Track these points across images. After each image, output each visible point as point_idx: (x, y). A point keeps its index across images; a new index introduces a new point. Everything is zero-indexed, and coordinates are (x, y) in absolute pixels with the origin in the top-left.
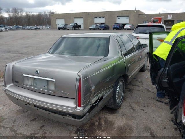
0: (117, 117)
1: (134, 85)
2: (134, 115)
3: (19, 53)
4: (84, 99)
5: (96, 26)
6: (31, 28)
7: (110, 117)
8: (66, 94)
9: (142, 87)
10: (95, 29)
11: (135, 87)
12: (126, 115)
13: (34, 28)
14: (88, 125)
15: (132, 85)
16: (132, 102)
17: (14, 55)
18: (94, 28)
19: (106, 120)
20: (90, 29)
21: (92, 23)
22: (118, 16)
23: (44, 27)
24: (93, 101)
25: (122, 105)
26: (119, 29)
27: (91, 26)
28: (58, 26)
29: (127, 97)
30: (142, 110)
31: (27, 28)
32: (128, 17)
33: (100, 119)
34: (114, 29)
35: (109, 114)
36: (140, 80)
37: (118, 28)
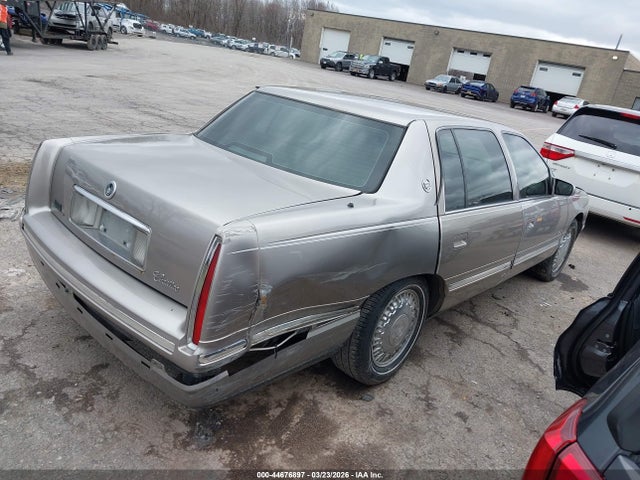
0: (354, 414)
1: (478, 321)
2: (421, 423)
3: (160, 116)
4: (217, 321)
5: (452, 81)
6: (237, 44)
7: (333, 406)
8: (172, 285)
9: (509, 335)
10: (444, 90)
11: (480, 326)
12: (391, 414)
13: (245, 46)
14: (243, 407)
15: (476, 319)
16: (439, 377)
17: (144, 118)
18: (440, 87)
19: (312, 410)
20: (429, 87)
21: (441, 67)
22: (541, 62)
23: (278, 48)
24: (260, 336)
25: (398, 377)
26: (532, 110)
27: (433, 78)
28: (324, 55)
29: (433, 353)
30: (461, 415)
31: (225, 41)
32: (578, 72)
33: (294, 400)
34: (513, 105)
35: (335, 396)
36: (512, 307)
37: (528, 106)
